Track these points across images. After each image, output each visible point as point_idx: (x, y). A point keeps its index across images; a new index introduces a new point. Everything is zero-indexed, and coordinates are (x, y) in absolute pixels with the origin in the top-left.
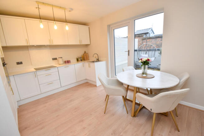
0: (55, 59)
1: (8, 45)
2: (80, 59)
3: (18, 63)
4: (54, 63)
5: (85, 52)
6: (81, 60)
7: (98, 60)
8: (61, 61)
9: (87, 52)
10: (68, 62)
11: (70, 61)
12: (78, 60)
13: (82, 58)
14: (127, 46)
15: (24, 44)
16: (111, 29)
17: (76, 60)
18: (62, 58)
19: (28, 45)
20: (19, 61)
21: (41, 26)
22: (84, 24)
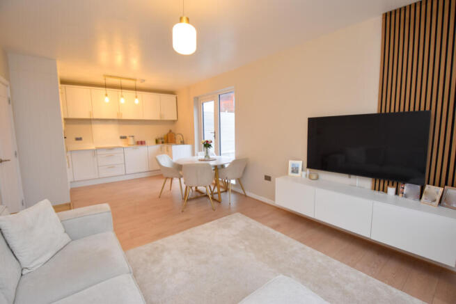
0: (123, 138)
1: (70, 117)
2: (160, 141)
3: (77, 139)
4: (121, 143)
5: (170, 131)
6: (163, 143)
7: (183, 143)
8: (131, 141)
9: (173, 131)
10: (142, 143)
11: (144, 142)
12: (157, 142)
13: (164, 138)
14: (213, 127)
15: (87, 116)
16: (198, 102)
17: (154, 141)
18: (133, 136)
19: (92, 118)
20: (79, 137)
21: (107, 100)
22: (172, 93)
